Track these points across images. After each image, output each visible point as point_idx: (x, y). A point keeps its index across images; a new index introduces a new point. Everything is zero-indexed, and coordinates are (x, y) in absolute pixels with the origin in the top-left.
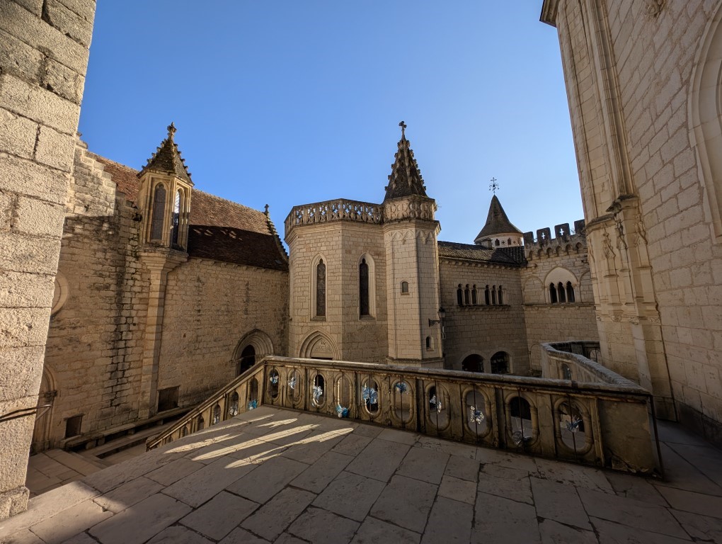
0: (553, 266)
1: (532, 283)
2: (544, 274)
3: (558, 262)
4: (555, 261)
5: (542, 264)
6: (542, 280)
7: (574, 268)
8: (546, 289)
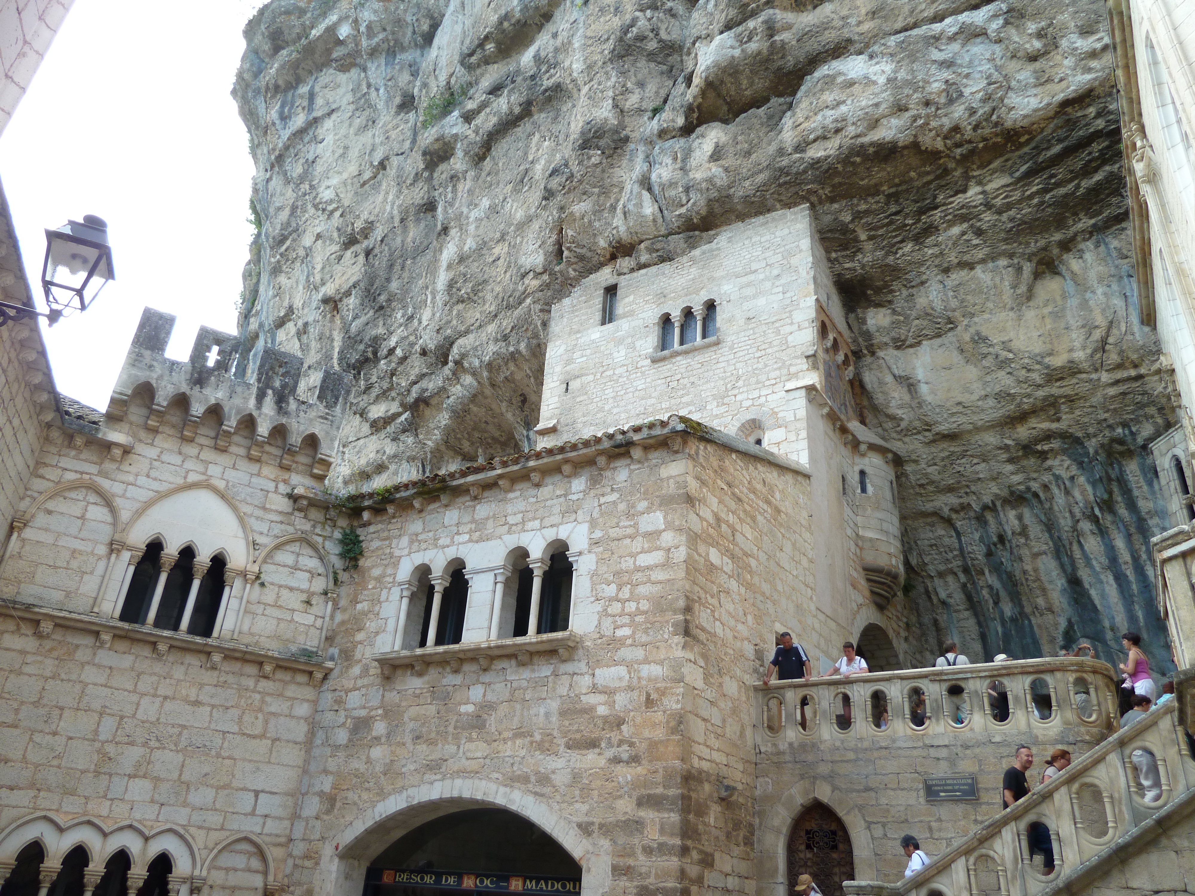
0: (193, 478)
1: (76, 510)
2: (144, 495)
3: (214, 470)
4: (206, 463)
5: (152, 453)
6: (125, 515)
7: (259, 513)
8: (126, 555)
